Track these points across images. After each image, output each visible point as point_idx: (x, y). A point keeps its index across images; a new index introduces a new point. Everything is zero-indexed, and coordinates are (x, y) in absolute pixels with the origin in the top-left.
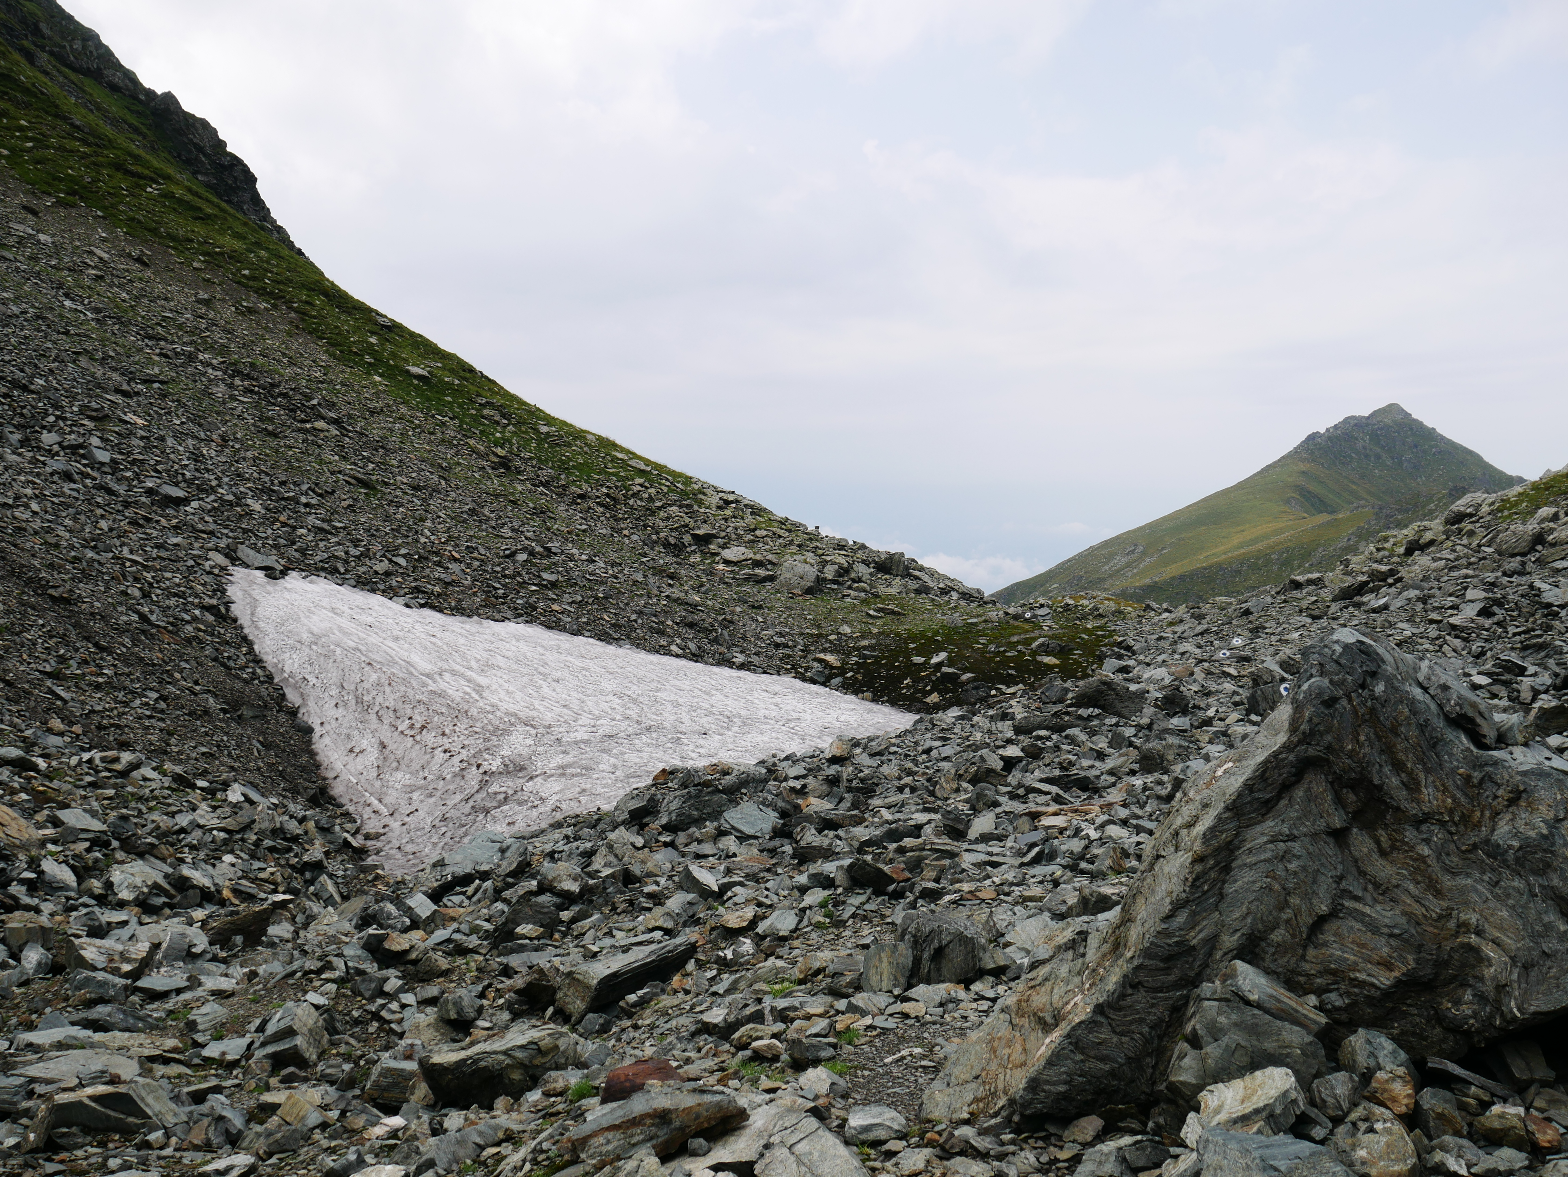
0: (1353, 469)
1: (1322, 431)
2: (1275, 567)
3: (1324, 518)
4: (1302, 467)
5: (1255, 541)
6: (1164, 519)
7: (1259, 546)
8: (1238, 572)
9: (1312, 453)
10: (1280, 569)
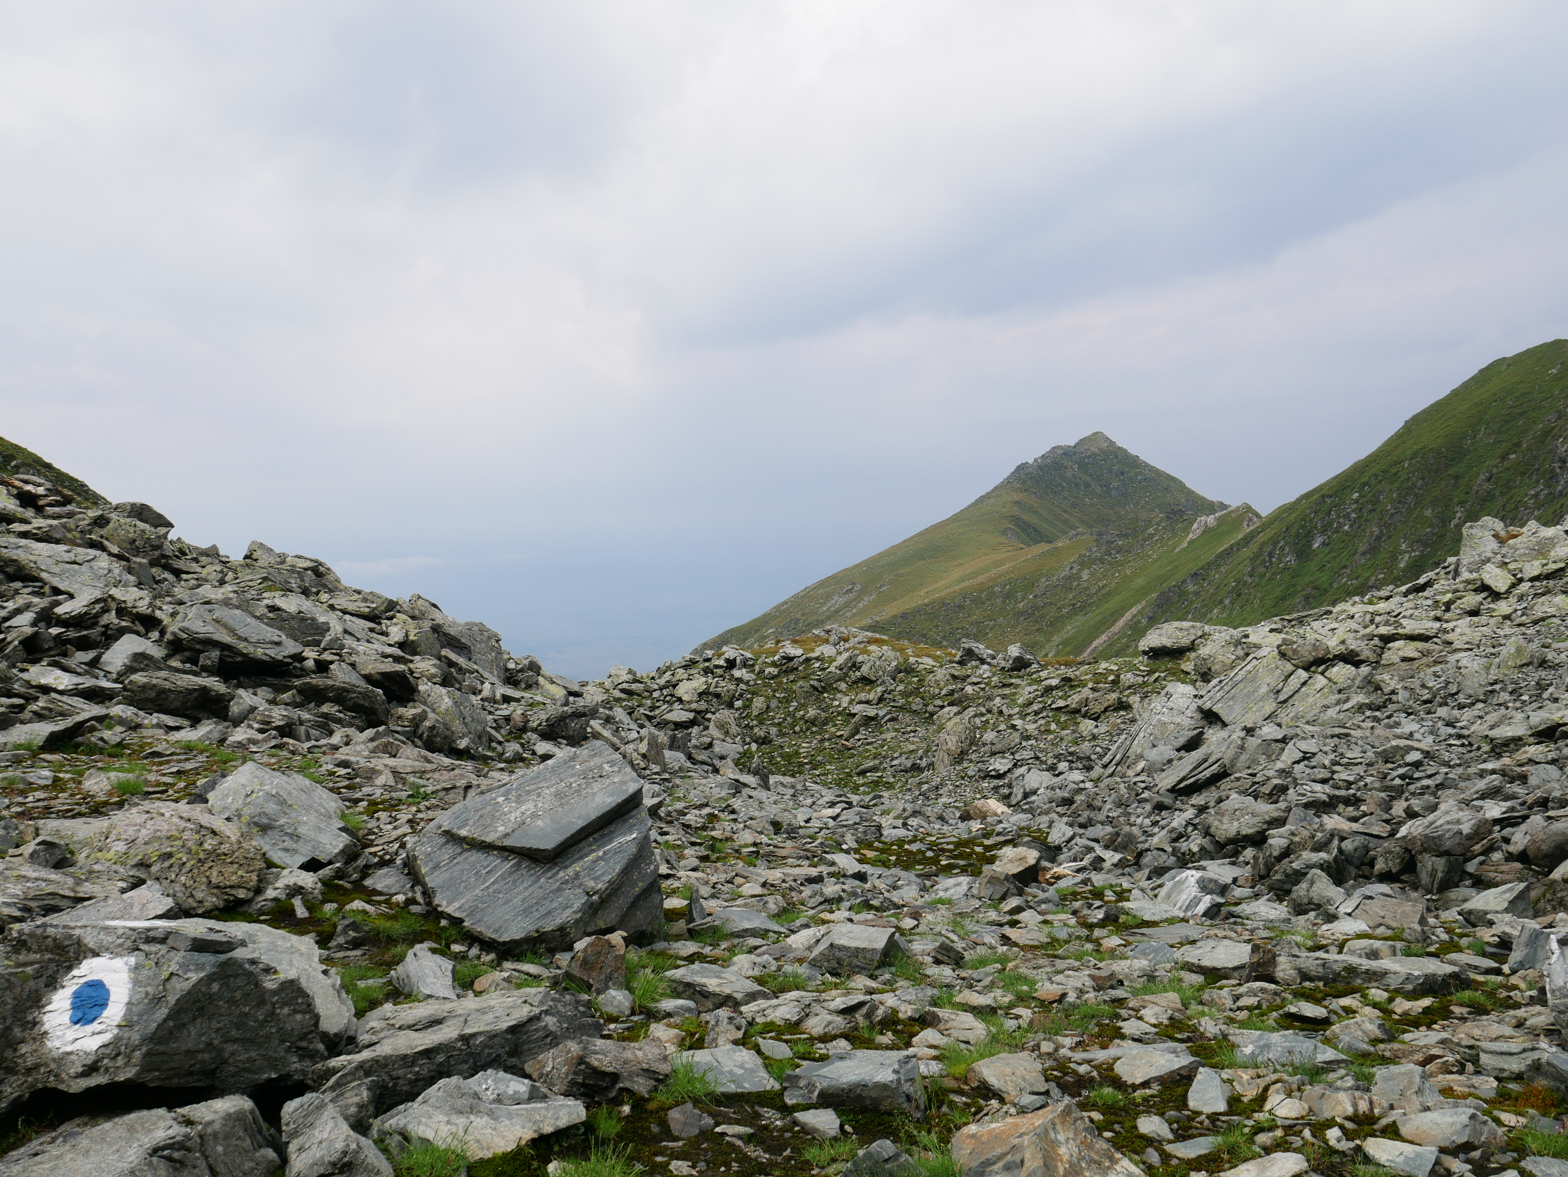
0: (1065, 498)
1: (1031, 461)
2: (999, 600)
3: (1044, 547)
4: (1016, 497)
5: (975, 574)
6: (881, 555)
7: (980, 579)
8: (961, 607)
9: (1024, 482)
10: (1003, 602)
